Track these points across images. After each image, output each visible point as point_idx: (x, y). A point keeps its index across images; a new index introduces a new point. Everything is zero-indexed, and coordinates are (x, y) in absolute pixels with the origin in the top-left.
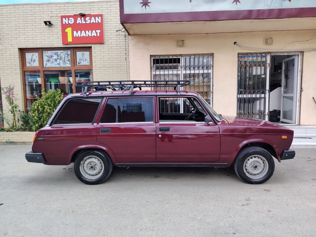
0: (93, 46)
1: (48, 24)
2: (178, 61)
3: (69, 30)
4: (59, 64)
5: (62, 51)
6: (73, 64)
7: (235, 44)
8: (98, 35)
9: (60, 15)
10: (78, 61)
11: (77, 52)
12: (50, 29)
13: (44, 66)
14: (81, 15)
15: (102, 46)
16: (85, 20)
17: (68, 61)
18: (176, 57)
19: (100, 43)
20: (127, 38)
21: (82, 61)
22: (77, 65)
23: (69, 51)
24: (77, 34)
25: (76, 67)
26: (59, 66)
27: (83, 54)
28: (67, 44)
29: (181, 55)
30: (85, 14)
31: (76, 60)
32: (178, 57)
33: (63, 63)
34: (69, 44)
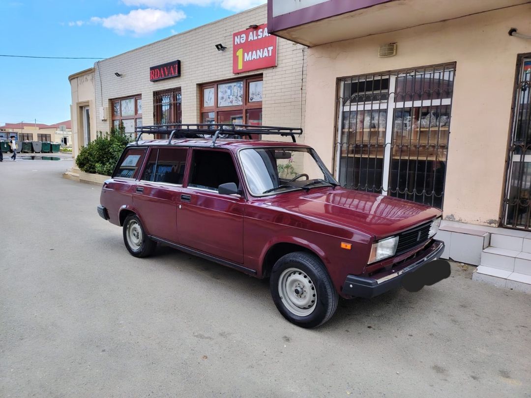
0: (265, 72)
1: (220, 47)
2: (385, 84)
3: (240, 53)
4: (231, 102)
5: (235, 84)
6: (245, 101)
7: (513, 33)
8: (270, 55)
9: (232, 33)
10: (251, 96)
11: (250, 83)
12: (224, 54)
13: (219, 106)
14: (253, 28)
15: (275, 70)
16: (257, 35)
17: (240, 96)
18: (379, 78)
19: (272, 67)
20: (306, 53)
21: (255, 97)
22: (249, 102)
23: (242, 83)
24: (248, 57)
25: (248, 104)
26: (231, 105)
27: (256, 85)
28: (238, 74)
29: (390, 73)
30: (258, 25)
31: (249, 96)
32: (384, 77)
33: (236, 100)
34: (241, 73)
